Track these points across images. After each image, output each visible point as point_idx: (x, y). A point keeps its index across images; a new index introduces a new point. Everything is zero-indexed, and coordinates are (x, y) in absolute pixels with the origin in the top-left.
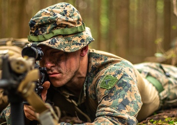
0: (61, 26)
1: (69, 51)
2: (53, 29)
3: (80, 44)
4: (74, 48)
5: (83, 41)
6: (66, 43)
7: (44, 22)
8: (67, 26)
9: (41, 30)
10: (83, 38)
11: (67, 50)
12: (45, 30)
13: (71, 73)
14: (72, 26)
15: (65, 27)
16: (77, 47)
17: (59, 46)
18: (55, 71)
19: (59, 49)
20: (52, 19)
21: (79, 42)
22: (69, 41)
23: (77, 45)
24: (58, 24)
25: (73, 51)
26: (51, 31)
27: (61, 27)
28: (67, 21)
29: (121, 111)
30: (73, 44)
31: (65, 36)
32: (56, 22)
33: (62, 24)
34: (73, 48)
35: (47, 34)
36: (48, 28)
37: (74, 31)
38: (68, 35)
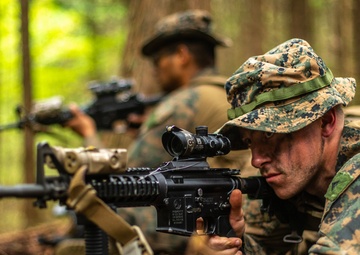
0: (270, 85)
1: (286, 131)
2: (257, 93)
3: (310, 115)
4: (297, 123)
5: (316, 107)
6: (281, 116)
7: (241, 83)
8: (282, 84)
9: (240, 98)
10: (317, 102)
11: (281, 129)
12: (245, 96)
13: (301, 172)
14: (292, 84)
15: (279, 87)
16: (303, 120)
17: (262, 123)
18: (272, 171)
19: (262, 129)
20: (253, 75)
21: (309, 110)
22: (287, 112)
23: (303, 117)
24: (263, 83)
25: (295, 129)
26: (253, 99)
27: (272, 87)
28: (281, 75)
29: (342, 242)
30: (297, 116)
31: (279, 103)
32: (259, 79)
33: (271, 82)
34: (295, 124)
35: (247, 104)
36: (250, 93)
37: (297, 91)
38: (286, 100)
